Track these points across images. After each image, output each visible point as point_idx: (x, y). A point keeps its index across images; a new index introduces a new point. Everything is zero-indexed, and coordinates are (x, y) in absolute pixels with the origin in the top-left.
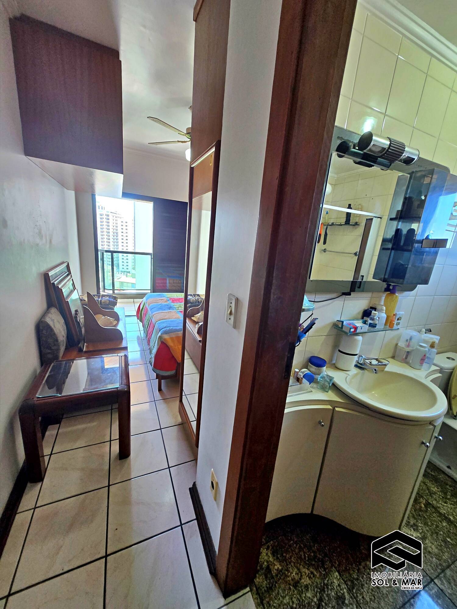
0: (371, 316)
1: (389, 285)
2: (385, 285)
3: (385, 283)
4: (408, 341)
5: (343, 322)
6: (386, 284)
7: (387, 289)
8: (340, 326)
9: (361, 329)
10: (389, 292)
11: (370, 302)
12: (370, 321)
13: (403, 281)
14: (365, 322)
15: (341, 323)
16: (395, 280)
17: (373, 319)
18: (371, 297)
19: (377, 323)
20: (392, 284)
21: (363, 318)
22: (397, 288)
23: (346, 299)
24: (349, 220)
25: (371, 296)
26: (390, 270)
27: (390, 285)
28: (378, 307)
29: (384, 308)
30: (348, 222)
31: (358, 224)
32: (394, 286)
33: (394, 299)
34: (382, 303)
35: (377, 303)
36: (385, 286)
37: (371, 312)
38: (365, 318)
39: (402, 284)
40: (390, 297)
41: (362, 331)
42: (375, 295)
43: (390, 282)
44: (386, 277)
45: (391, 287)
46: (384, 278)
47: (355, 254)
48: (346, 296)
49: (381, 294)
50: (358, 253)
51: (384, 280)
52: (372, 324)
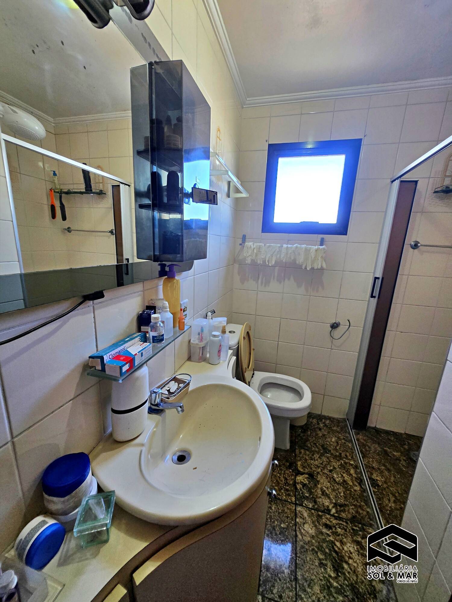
0: (151, 323)
1: (163, 266)
2: (156, 266)
3: (157, 263)
4: (200, 333)
5: (102, 358)
6: (159, 265)
7: (162, 273)
8: (99, 367)
9: (142, 356)
10: (166, 277)
11: (144, 298)
12: (151, 334)
13: (182, 257)
14: (145, 339)
15: (99, 360)
16: (170, 256)
17: (154, 328)
18: (144, 291)
19: (164, 333)
20: (168, 263)
21: (139, 330)
22: (175, 268)
23: (95, 306)
24: (91, 187)
25: (142, 289)
26: (159, 241)
27: (165, 265)
28: (158, 304)
29: (167, 304)
30: (89, 189)
31: (104, 192)
32: (171, 266)
33: (176, 286)
34: (161, 296)
35: (154, 297)
36: (159, 268)
37: (149, 315)
38: (143, 328)
39: (182, 261)
40: (169, 285)
41: (144, 358)
42: (148, 284)
43: (165, 261)
44: (157, 253)
45: (167, 269)
46: (154, 255)
47: (111, 232)
48: (96, 301)
49: (156, 281)
50: (114, 232)
51: (156, 259)
52: (156, 337)
